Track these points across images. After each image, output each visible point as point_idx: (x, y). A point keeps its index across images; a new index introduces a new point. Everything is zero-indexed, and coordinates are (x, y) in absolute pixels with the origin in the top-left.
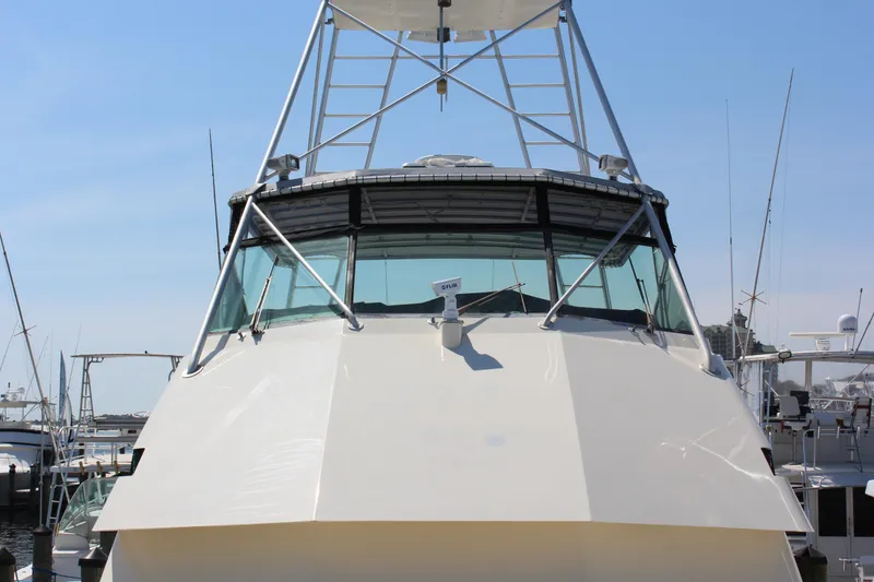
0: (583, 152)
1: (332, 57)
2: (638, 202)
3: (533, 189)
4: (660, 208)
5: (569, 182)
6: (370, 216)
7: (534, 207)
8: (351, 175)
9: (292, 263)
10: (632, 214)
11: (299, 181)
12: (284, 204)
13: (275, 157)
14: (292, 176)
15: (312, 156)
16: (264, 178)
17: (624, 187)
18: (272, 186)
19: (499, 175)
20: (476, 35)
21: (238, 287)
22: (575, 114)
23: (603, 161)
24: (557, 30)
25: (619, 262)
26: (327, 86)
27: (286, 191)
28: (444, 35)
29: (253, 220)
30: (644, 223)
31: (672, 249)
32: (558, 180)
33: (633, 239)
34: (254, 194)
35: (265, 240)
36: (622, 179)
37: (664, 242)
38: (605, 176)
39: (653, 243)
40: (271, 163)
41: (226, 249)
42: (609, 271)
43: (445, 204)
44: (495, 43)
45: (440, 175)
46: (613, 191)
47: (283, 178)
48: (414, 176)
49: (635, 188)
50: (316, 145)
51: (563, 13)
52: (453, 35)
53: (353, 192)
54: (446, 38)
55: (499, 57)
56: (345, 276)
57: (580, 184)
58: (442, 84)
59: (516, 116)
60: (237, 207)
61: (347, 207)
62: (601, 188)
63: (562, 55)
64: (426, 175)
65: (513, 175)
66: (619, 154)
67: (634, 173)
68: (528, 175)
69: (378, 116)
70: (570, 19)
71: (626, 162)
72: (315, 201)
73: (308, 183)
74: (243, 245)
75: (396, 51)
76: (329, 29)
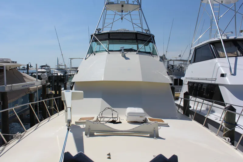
0: (142, 28)
1: (106, 14)
2: (150, 36)
3: (135, 34)
4: (153, 37)
5: (140, 33)
6: (111, 37)
7: (135, 37)
8: (109, 31)
9: (100, 44)
10: (149, 38)
11: (101, 32)
12: (98, 36)
13: (97, 28)
14: (100, 31)
15: (103, 28)
16: (96, 32)
17: (148, 34)
18: (97, 33)
19: (130, 32)
20: (127, 12)
21: (92, 48)
22: (141, 23)
23: (145, 30)
24: (139, 11)
25: (147, 45)
26: (105, 19)
27: (99, 34)
28: (122, 11)
29: (94, 38)
30: (151, 39)
31: (155, 43)
32: (139, 33)
33: (149, 42)
34: (94, 34)
35: (96, 41)
36: (148, 33)
37: (154, 42)
38: (146, 32)
39: (152, 42)
40: (97, 30)
41: (90, 42)
42: (146, 46)
43: (122, 36)
44: (130, 12)
45: (122, 31)
46: (147, 34)
47: (99, 32)
48: (117, 31)
49: (150, 34)
50: (103, 27)
51: (140, 8)
52: (124, 11)
53: (109, 34)
54: (123, 12)
55: (130, 15)
56: (108, 46)
57: (142, 33)
58: (122, 18)
59: (133, 23)
60: (92, 36)
61: (108, 36)
62: (145, 34)
63: (140, 15)
64: (119, 31)
65: (132, 32)
66: (147, 29)
67: (150, 32)
68: (134, 32)
69: (112, 23)
70: (141, 9)
71: (149, 30)
72: (103, 35)
73: (102, 32)
74: (92, 42)
75: (115, 14)
76: (105, 10)
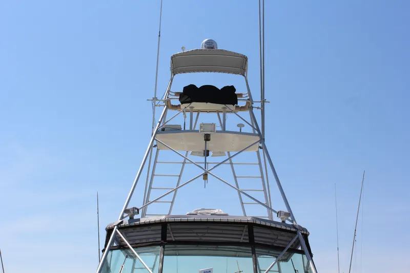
0: (270, 209)
1: (155, 162)
2: (295, 233)
3: (246, 228)
4: (306, 236)
5: (263, 223)
6: (171, 237)
7: (247, 233)
8: (163, 218)
9: (133, 257)
10: (292, 238)
11: (139, 220)
12: (131, 230)
13: (128, 208)
14: (136, 217)
15: (145, 208)
16: (122, 217)
17: (289, 226)
18: (126, 221)
19: (231, 219)
20: (221, 154)
21: (108, 269)
22: (266, 190)
23: (279, 213)
24: (258, 152)
25: (286, 260)
26: (153, 175)
27: (133, 224)
28: (207, 153)
29: (117, 238)
30: (298, 243)
31: (311, 255)
32: (258, 222)
33: (293, 250)
34: (118, 225)
35: (122, 247)
36: (287, 222)
37: (307, 252)
38: (280, 220)
39: (302, 252)
40: (126, 211)
41: (103, 251)
42: (282, 264)
43: (206, 231)
44: (230, 158)
45: (204, 219)
46: (284, 228)
47: (131, 218)
48: (191, 219)
49: (294, 226)
50: (147, 202)
51: (261, 145)
52: (211, 153)
53: (164, 226)
54: (208, 155)
55: (231, 164)
56: (158, 266)
57: (268, 224)
58: (205, 176)
59: (239, 192)
60: (109, 231)
61: (160, 232)
62: (279, 226)
63: (260, 164)
64: (197, 218)
65: (238, 220)
66: (286, 210)
67: (293, 220)
68: (244, 220)
69: (176, 190)
70: (264, 148)
71: (289, 214)
72: (146, 228)
73: (142, 221)
74: (111, 249)
75: (185, 160)
76: (155, 149)
